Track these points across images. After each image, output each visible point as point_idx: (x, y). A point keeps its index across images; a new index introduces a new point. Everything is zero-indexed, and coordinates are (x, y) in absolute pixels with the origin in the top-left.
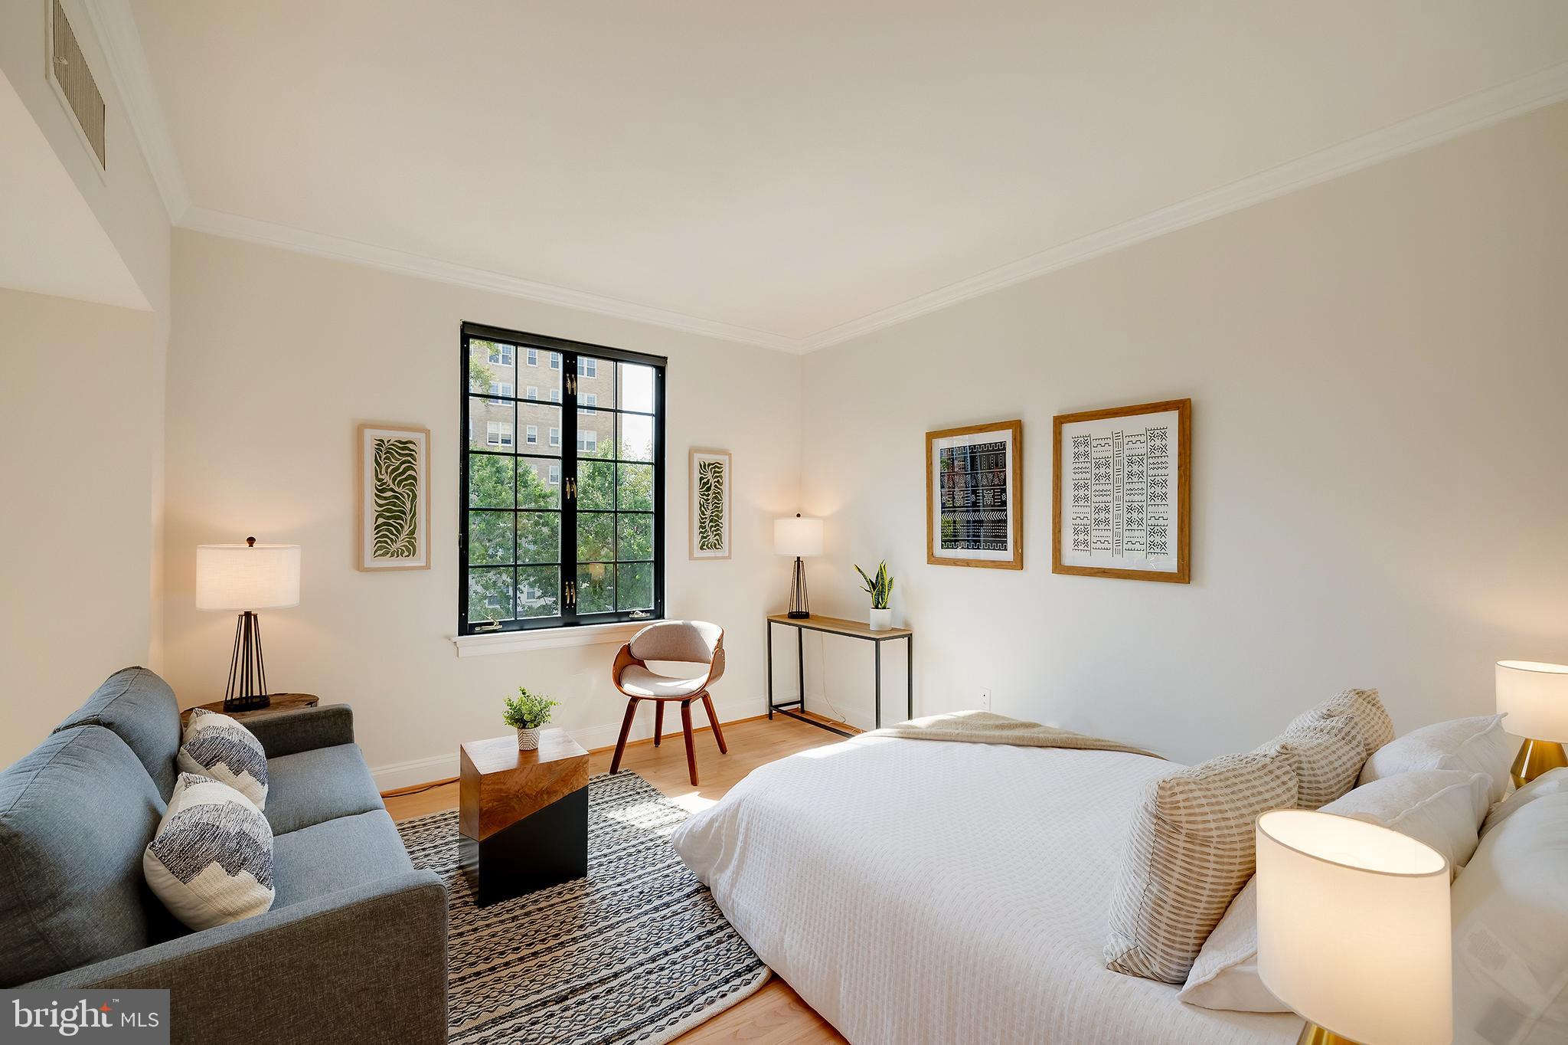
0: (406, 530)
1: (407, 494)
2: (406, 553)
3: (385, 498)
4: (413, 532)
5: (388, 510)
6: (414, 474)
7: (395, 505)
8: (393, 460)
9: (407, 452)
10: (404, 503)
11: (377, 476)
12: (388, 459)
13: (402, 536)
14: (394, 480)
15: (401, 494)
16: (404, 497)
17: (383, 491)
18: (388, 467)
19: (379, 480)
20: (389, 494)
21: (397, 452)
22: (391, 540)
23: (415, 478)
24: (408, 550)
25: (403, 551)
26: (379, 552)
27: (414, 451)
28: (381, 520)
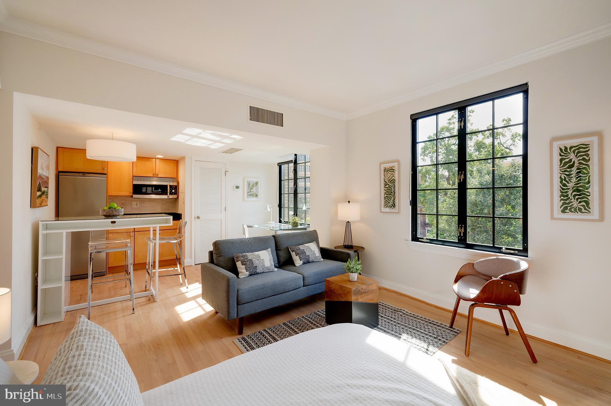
0: (392, 199)
1: (393, 186)
2: (392, 207)
3: (387, 188)
4: (394, 200)
5: (387, 192)
6: (394, 178)
7: (389, 190)
8: (389, 174)
9: (392, 170)
10: (392, 189)
11: (384, 180)
12: (387, 174)
13: (391, 201)
14: (389, 181)
15: (391, 186)
16: (392, 187)
17: (385, 185)
18: (387, 177)
19: (385, 181)
20: (388, 186)
21: (390, 171)
22: (388, 202)
23: (395, 180)
24: (393, 206)
25: (391, 207)
26: (385, 206)
27: (394, 170)
28: (386, 195)
